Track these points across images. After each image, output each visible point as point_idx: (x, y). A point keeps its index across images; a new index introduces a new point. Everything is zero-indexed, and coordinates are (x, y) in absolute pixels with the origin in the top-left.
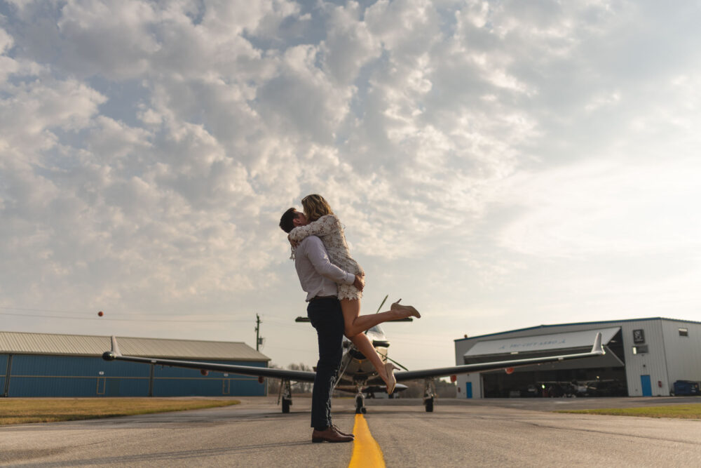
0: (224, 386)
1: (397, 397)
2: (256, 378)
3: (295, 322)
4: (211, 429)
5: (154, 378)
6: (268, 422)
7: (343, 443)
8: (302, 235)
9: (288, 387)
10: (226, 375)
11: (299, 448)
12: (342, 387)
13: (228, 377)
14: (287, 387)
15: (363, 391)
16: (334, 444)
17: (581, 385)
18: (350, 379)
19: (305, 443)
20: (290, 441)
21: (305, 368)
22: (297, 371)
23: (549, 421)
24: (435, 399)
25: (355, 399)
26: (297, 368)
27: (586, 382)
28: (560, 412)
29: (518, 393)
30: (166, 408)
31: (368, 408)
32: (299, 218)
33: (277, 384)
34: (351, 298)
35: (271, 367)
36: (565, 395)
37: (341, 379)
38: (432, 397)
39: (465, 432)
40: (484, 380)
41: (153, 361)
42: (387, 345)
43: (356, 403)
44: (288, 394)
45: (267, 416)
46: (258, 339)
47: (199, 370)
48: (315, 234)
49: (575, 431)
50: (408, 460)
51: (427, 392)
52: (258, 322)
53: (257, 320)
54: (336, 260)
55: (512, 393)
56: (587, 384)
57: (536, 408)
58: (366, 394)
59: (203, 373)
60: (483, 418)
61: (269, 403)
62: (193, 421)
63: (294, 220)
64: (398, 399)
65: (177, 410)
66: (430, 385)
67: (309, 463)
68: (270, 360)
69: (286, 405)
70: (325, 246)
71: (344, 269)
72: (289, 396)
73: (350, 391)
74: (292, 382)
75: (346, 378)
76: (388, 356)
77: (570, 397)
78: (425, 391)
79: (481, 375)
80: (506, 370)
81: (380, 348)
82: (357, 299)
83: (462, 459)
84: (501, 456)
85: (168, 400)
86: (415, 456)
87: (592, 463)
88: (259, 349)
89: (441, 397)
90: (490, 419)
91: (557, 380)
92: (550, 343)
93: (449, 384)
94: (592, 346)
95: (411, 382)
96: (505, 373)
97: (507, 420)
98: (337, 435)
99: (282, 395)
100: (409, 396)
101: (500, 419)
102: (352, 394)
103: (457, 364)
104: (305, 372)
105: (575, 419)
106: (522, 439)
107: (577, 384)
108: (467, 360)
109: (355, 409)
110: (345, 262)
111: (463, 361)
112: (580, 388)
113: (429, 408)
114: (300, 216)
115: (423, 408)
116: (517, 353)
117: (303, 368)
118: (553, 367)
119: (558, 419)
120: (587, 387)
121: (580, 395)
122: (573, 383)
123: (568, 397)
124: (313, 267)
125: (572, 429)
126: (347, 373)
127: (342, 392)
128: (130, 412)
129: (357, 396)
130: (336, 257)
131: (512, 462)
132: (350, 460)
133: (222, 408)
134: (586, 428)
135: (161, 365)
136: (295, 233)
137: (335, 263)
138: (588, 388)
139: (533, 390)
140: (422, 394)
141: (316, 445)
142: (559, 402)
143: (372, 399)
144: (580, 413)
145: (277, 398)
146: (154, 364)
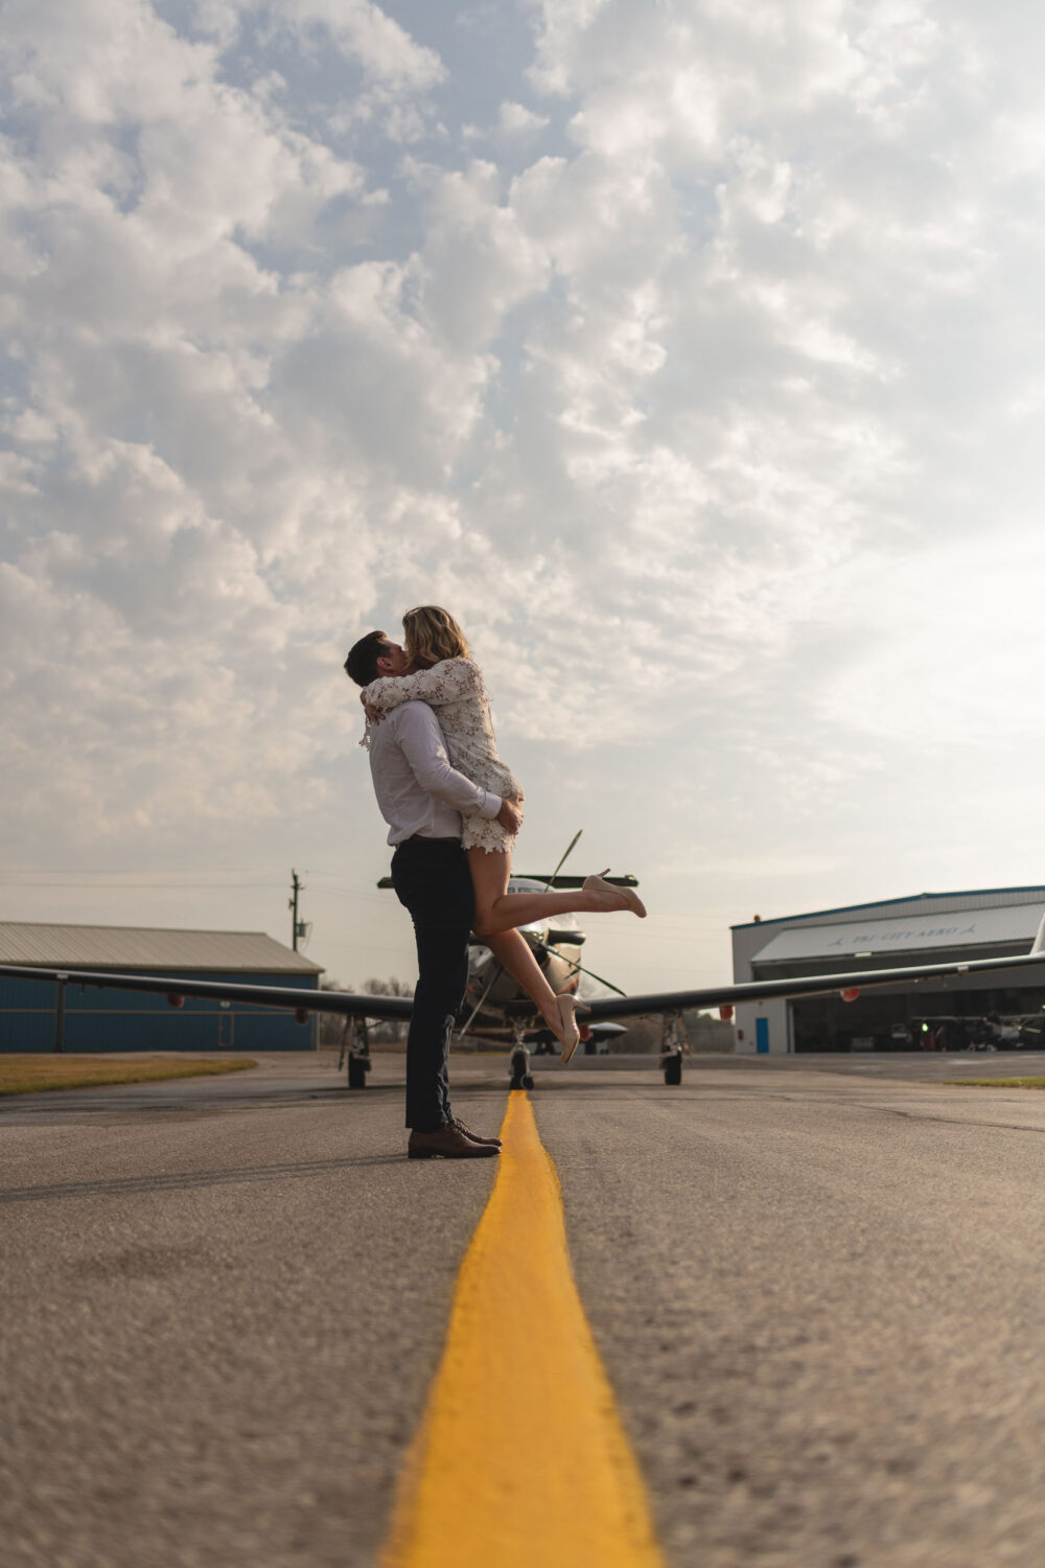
0: (221, 1028)
1: (602, 1052)
2: (292, 1011)
3: (376, 887)
4: (186, 1127)
5: (65, 1011)
6: (316, 1109)
7: (476, 1160)
8: (393, 697)
9: (362, 1031)
10: (225, 1004)
11: (378, 1171)
12: (478, 1030)
13: (228, 1009)
14: (359, 1032)
15: (527, 1039)
16: (455, 1161)
17: (1008, 1024)
18: (498, 1013)
19: (393, 1159)
20: (361, 1155)
21: (401, 987)
22: (382, 996)
23: (933, 1106)
24: (685, 1057)
25: (510, 1055)
26: (383, 989)
27: (1018, 1018)
28: (959, 1084)
29: (869, 1043)
30: (93, 1078)
31: (539, 1077)
32: (389, 656)
33: (339, 1023)
34: (489, 849)
35: (325, 988)
36: (972, 1045)
37: (478, 1014)
38: (679, 1053)
39: (748, 1134)
40: (796, 1012)
41: (60, 976)
42: (579, 941)
43: (510, 1067)
44: (361, 1045)
45: (314, 1094)
46: (295, 925)
47: (164, 996)
48: (423, 698)
49: (989, 1129)
50: (614, 1200)
51: (669, 1042)
52: (296, 887)
53: (292, 882)
54: (463, 761)
55: (857, 1042)
56: (1020, 1023)
57: (908, 1076)
58: (534, 1046)
59: (174, 1002)
60: (788, 1100)
61: (320, 1066)
62: (149, 1109)
63: (380, 661)
64: (605, 1056)
65: (116, 1083)
66: (674, 1025)
67: (396, 1207)
68: (322, 971)
69: (358, 1072)
70: (442, 728)
71: (480, 783)
72: (365, 1052)
73: (500, 1038)
74: (370, 1021)
75: (487, 1012)
76: (583, 964)
77: (984, 1050)
78: (664, 1039)
79: (789, 1002)
80: (842, 992)
81: (564, 946)
82: (504, 852)
83: (733, 1197)
84: (820, 1188)
85: (96, 1061)
86: (631, 1191)
87: (1017, 1205)
88: (299, 948)
89: (698, 1050)
90: (804, 1100)
91: (956, 1015)
92: (941, 932)
93: (716, 1022)
94: (1033, 939)
95: (634, 1020)
96: (840, 999)
97: (842, 1103)
98: (463, 1141)
99: (348, 1048)
100: (630, 1049)
101: (828, 1101)
102: (506, 1044)
103: (736, 981)
104: (400, 998)
105: (989, 1100)
106: (870, 1147)
107: (999, 1022)
108: (759, 972)
109: (508, 1078)
110: (483, 768)
111: (749, 972)
112: (1006, 1032)
113: (673, 1078)
114: (392, 651)
115: (659, 1076)
116: (868, 954)
117: (397, 990)
118: (946, 986)
119: (953, 1101)
120: (1020, 1028)
121: (1005, 1046)
122: (989, 1020)
123: (978, 1050)
124: (411, 771)
125: (979, 1124)
126: (491, 1002)
127: (482, 1040)
128: (12, 1086)
129: (514, 1050)
130: (463, 755)
131: (843, 1203)
132: (488, 1199)
133: (215, 1078)
134: (1013, 1122)
135: (79, 986)
136: (378, 690)
137: (459, 767)
138: (1021, 1031)
139: (904, 1035)
140: (658, 1045)
141: (416, 1163)
142: (959, 1061)
143: (548, 1056)
144: (1003, 1086)
145: (338, 1054)
146: (64, 981)
